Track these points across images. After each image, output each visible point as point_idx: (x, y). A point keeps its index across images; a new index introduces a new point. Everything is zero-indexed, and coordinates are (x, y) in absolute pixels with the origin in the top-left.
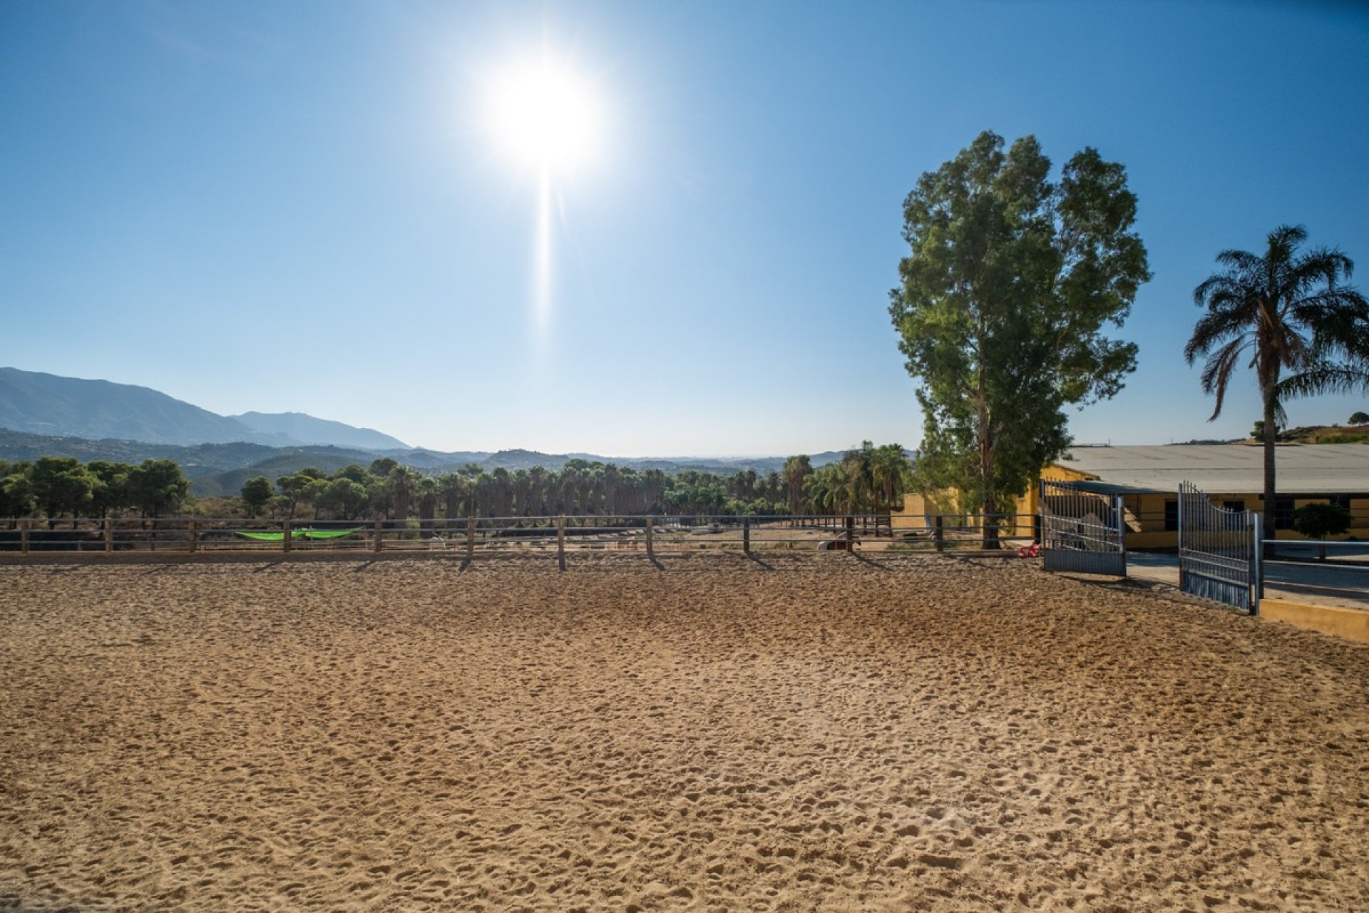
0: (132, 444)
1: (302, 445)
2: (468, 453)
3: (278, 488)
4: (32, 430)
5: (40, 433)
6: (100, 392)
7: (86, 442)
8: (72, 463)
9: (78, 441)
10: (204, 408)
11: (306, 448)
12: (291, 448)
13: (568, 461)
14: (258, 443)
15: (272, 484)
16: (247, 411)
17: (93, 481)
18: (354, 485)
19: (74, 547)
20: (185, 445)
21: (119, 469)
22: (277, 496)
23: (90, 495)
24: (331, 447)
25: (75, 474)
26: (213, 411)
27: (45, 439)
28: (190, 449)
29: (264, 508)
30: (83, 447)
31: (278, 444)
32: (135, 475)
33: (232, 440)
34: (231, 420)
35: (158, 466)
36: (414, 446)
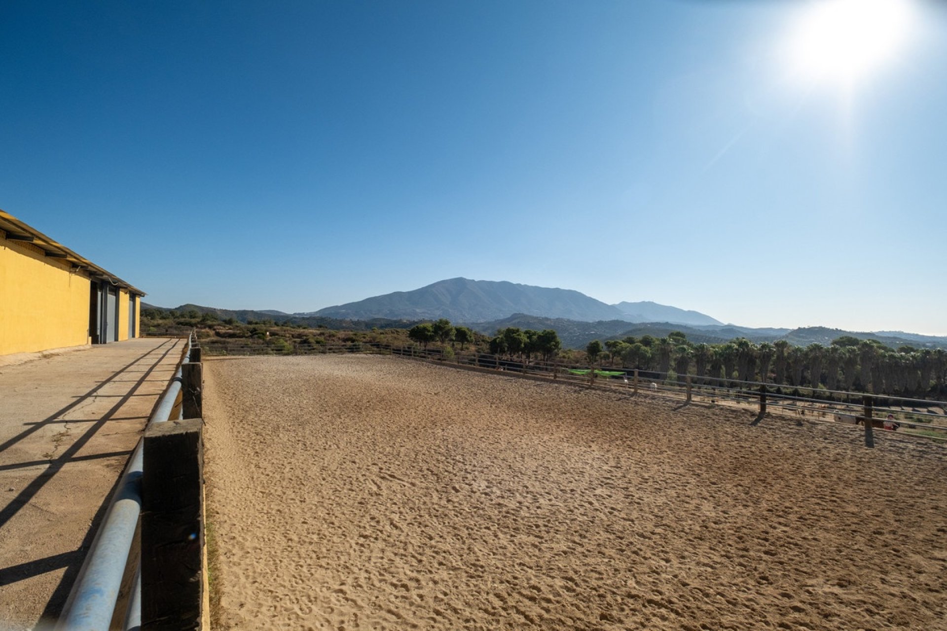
0: (569, 321)
1: (650, 322)
2: (771, 329)
3: (605, 347)
4: (531, 314)
5: (535, 315)
6: (556, 294)
7: (550, 319)
8: (518, 331)
9: (547, 319)
10: (600, 300)
11: (652, 324)
12: (643, 324)
13: (837, 338)
14: (625, 321)
15: (602, 344)
16: (621, 301)
17: (524, 338)
18: (643, 348)
19: (488, 367)
20: (591, 322)
21: (534, 334)
22: (604, 351)
23: (523, 345)
24: (667, 323)
25: (518, 335)
26: (604, 302)
27: (537, 318)
28: (593, 323)
29: (598, 358)
30: (549, 322)
31: (637, 321)
32: (539, 337)
33: (613, 318)
34: (613, 307)
35: (548, 332)
36: (726, 323)
